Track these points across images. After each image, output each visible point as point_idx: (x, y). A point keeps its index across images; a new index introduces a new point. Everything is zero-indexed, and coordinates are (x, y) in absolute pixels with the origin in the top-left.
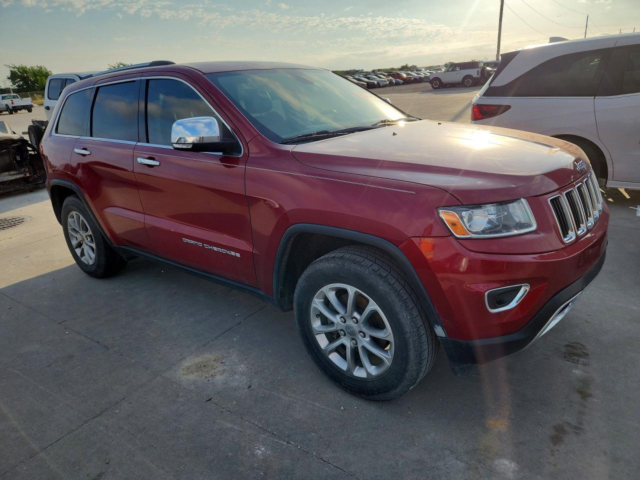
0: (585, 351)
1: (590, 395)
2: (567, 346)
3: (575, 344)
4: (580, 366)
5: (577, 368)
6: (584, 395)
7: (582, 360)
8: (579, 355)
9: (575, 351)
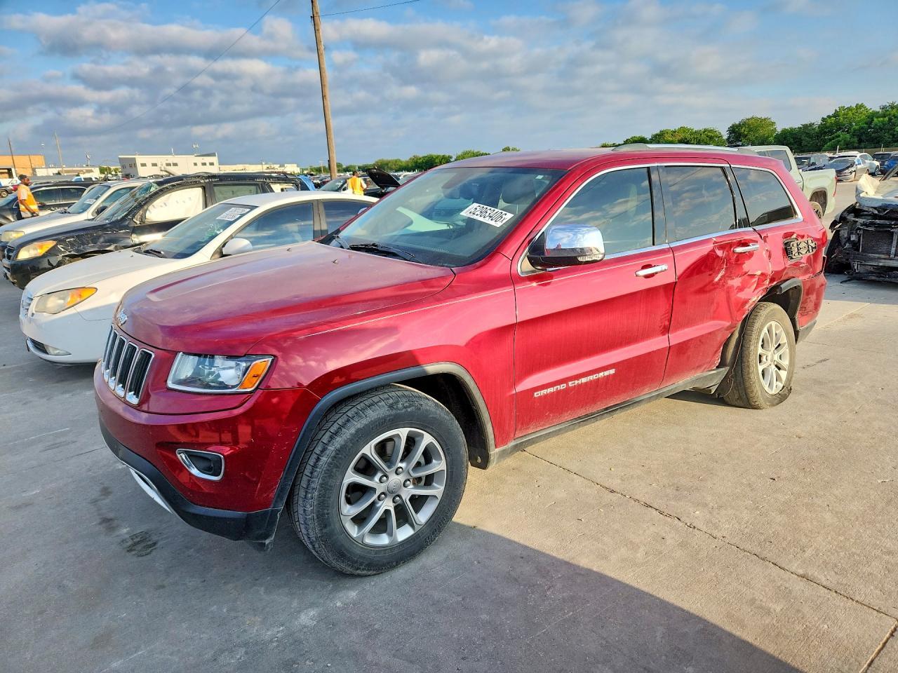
0: (133, 553)
1: (100, 524)
2: (155, 544)
3: (149, 551)
4: (127, 536)
5: (128, 533)
6: (106, 521)
7: (130, 543)
8: (135, 544)
9: (143, 545)
